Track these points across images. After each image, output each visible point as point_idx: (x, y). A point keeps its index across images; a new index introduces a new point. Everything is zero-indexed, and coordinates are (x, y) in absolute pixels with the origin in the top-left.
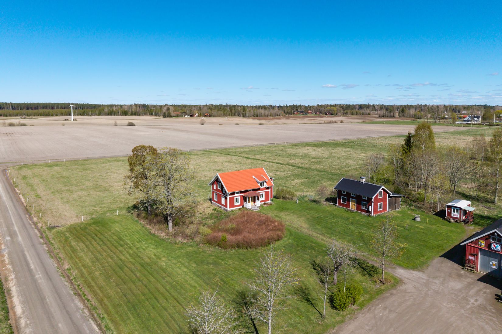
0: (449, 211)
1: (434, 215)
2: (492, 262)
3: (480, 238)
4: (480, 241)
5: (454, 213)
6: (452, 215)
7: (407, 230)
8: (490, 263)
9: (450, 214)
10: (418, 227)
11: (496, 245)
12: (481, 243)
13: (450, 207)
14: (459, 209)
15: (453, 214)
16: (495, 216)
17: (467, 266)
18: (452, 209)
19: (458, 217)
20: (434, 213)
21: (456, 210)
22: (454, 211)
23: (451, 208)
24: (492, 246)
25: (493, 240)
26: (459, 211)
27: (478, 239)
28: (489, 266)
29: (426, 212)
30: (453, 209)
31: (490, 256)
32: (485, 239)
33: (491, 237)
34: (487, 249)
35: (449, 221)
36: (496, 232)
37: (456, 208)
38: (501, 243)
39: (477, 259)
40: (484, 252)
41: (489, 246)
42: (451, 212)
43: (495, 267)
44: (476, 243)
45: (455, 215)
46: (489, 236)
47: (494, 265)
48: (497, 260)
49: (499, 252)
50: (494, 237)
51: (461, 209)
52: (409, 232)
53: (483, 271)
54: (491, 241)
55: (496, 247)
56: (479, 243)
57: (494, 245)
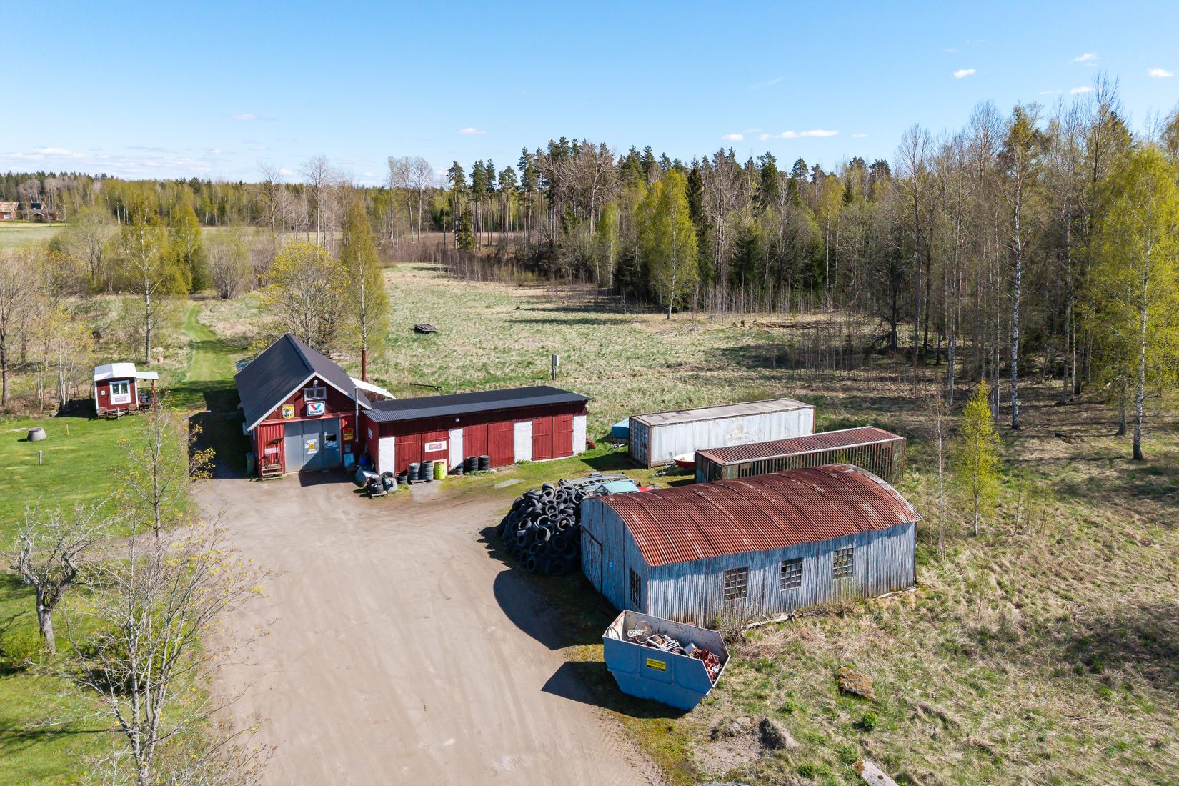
0: (103, 393)
1: (57, 416)
2: (309, 441)
3: (284, 403)
4: (285, 407)
5: (117, 395)
6: (113, 402)
7: (42, 465)
8: (303, 446)
9: (105, 400)
10: (60, 450)
11: (316, 405)
12: (287, 411)
13: (103, 384)
14: (128, 382)
15: (115, 399)
16: (178, 385)
17: (265, 472)
18: (111, 387)
19: (129, 400)
20: (55, 413)
21: (120, 387)
22: (116, 391)
23: (109, 385)
24: (310, 409)
25: (308, 397)
26: (129, 387)
27: (281, 407)
28: (303, 452)
29: (31, 416)
30: (114, 386)
31: (303, 433)
32: (295, 400)
33: (305, 393)
34: (299, 420)
35: (110, 417)
36: (316, 378)
37: (119, 382)
38: (325, 397)
39: (282, 449)
40: (292, 428)
41: (303, 412)
42: (108, 395)
43: (314, 452)
44: (278, 414)
45: (119, 398)
46: (301, 391)
47: (311, 447)
48: (317, 435)
49: (321, 416)
50: (311, 389)
51: (132, 380)
52: (54, 466)
53: (293, 469)
54: (306, 399)
55: (317, 408)
56: (284, 413)
57: (313, 406)
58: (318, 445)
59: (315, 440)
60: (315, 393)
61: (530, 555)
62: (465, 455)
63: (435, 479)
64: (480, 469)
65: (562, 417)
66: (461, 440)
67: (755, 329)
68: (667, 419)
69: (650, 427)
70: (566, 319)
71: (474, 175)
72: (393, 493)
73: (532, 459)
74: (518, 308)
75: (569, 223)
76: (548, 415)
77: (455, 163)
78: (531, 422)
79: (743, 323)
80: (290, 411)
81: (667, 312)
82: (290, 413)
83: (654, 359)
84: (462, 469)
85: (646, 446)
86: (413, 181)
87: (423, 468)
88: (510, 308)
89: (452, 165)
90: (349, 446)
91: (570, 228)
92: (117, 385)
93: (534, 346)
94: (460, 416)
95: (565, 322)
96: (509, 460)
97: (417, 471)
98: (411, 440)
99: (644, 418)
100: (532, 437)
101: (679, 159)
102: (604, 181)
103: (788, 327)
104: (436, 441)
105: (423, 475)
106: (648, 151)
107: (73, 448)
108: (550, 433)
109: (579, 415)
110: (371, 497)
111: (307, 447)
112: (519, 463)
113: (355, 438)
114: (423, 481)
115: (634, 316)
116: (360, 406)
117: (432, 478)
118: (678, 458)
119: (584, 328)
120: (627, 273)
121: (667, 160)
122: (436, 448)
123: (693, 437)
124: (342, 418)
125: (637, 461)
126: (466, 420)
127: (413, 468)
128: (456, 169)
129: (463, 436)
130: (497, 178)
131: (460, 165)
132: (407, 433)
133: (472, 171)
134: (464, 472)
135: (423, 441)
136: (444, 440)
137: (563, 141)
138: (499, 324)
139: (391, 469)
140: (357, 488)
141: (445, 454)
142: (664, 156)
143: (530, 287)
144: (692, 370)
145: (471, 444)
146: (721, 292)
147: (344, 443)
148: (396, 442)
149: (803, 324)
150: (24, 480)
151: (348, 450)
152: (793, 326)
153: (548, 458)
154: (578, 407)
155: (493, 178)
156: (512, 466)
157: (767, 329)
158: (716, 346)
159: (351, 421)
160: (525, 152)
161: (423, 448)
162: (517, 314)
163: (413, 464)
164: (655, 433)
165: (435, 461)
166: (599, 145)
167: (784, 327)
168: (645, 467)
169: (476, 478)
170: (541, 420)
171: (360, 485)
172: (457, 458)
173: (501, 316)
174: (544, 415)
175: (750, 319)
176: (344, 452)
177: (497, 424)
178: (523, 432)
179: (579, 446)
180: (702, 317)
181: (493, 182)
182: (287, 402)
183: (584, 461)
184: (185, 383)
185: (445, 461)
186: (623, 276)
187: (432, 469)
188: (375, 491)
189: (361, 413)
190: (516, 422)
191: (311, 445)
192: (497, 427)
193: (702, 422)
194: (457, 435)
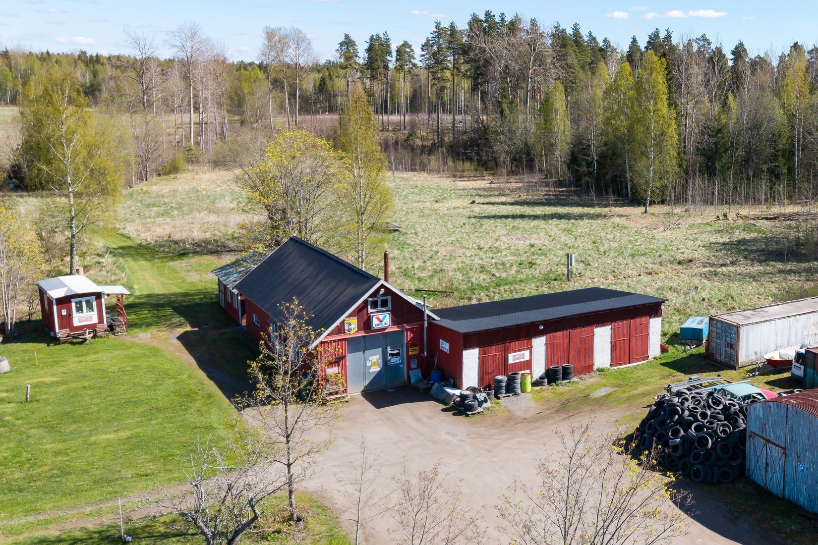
0: (64, 312)
1: (3, 342)
2: (371, 358)
3: (347, 317)
4: (348, 321)
5: (81, 314)
6: (76, 323)
8: (365, 364)
9: (67, 320)
10: (40, 382)
11: (381, 317)
12: (350, 324)
13: (64, 301)
14: (94, 297)
15: (78, 319)
17: (326, 395)
18: (73, 305)
19: (95, 320)
21: (84, 304)
22: (80, 309)
23: (71, 302)
25: (372, 308)
26: (94, 304)
28: (365, 370)
30: (77, 303)
31: (366, 349)
32: (358, 312)
33: (369, 303)
34: (362, 334)
35: (75, 340)
36: (382, 286)
37: (84, 299)
38: (390, 307)
39: (344, 368)
40: (356, 345)
41: (366, 325)
42: (70, 315)
43: (376, 369)
44: (340, 330)
45: (83, 318)
46: (366, 302)
47: (374, 364)
48: (380, 350)
49: (385, 329)
50: (375, 299)
51: (98, 296)
52: (47, 402)
53: (355, 390)
54: (370, 310)
55: (382, 320)
56: (346, 327)
57: (378, 319)
58: (381, 361)
59: (378, 357)
60: (379, 304)
61: (692, 465)
62: (547, 364)
63: (522, 392)
64: (564, 379)
65: (639, 320)
66: (544, 348)
67: (740, 221)
68: (749, 318)
69: (738, 327)
70: (533, 213)
71: (369, 50)
72: (488, 409)
73: (611, 365)
74: (473, 202)
75: (505, 106)
76: (627, 319)
77: (347, 36)
78: (610, 327)
79: (725, 215)
80: (352, 326)
81: (645, 205)
82: (353, 326)
83: (660, 256)
84: (546, 380)
85: (733, 346)
86: (290, 56)
87: (511, 380)
88: (466, 202)
89: (343, 39)
90: (416, 361)
91: (507, 112)
92: (80, 303)
93: (522, 245)
94: (544, 323)
95: (536, 217)
96: (589, 368)
97: (504, 384)
98: (494, 351)
99: (725, 317)
100: (611, 342)
101: (609, 39)
102: (540, 60)
103: (770, 219)
104: (519, 351)
105: (510, 389)
106: (576, 29)
107: (55, 379)
108: (627, 338)
109: (654, 317)
110: (467, 415)
111: (369, 364)
112: (598, 370)
113: (422, 351)
114: (511, 395)
115: (607, 209)
116: (429, 316)
117: (519, 391)
118: (768, 357)
119: (563, 223)
120: (584, 163)
121: (594, 39)
122: (519, 358)
123: (776, 334)
124: (407, 330)
125: (721, 362)
126: (550, 327)
127: (500, 381)
128: (348, 43)
129: (546, 344)
130: (394, 54)
131: (353, 38)
132: (491, 344)
133: (367, 46)
134: (549, 383)
135: (506, 352)
136: (527, 349)
137: (488, 15)
138: (464, 220)
139: (475, 384)
140: (444, 407)
141: (528, 365)
142: (590, 35)
143: (469, 178)
144: (704, 266)
145: (553, 354)
146: (697, 184)
147: (409, 358)
148: (480, 354)
149: (784, 215)
150: (20, 422)
151: (414, 365)
152: (775, 218)
153: (625, 364)
154: (653, 308)
155: (390, 53)
156: (592, 373)
157: (753, 222)
158: (713, 240)
159: (418, 333)
160: (438, 25)
161: (506, 359)
162: (477, 209)
163: (499, 377)
164: (743, 332)
165: (521, 372)
166: (529, 20)
167: (766, 219)
168: (733, 368)
169: (563, 388)
170: (619, 324)
171: (445, 404)
172: (539, 369)
173: (460, 211)
174: (622, 319)
175: (732, 211)
176: (409, 368)
177: (578, 330)
178: (602, 336)
179: (654, 350)
180: (679, 210)
181: (389, 58)
182: (350, 316)
183: (663, 364)
184: (139, 297)
185: (528, 371)
186: (579, 166)
187: (519, 381)
188: (471, 408)
189: (430, 324)
190: (597, 327)
191: (373, 361)
192: (578, 333)
193: (784, 320)
194: (539, 343)
